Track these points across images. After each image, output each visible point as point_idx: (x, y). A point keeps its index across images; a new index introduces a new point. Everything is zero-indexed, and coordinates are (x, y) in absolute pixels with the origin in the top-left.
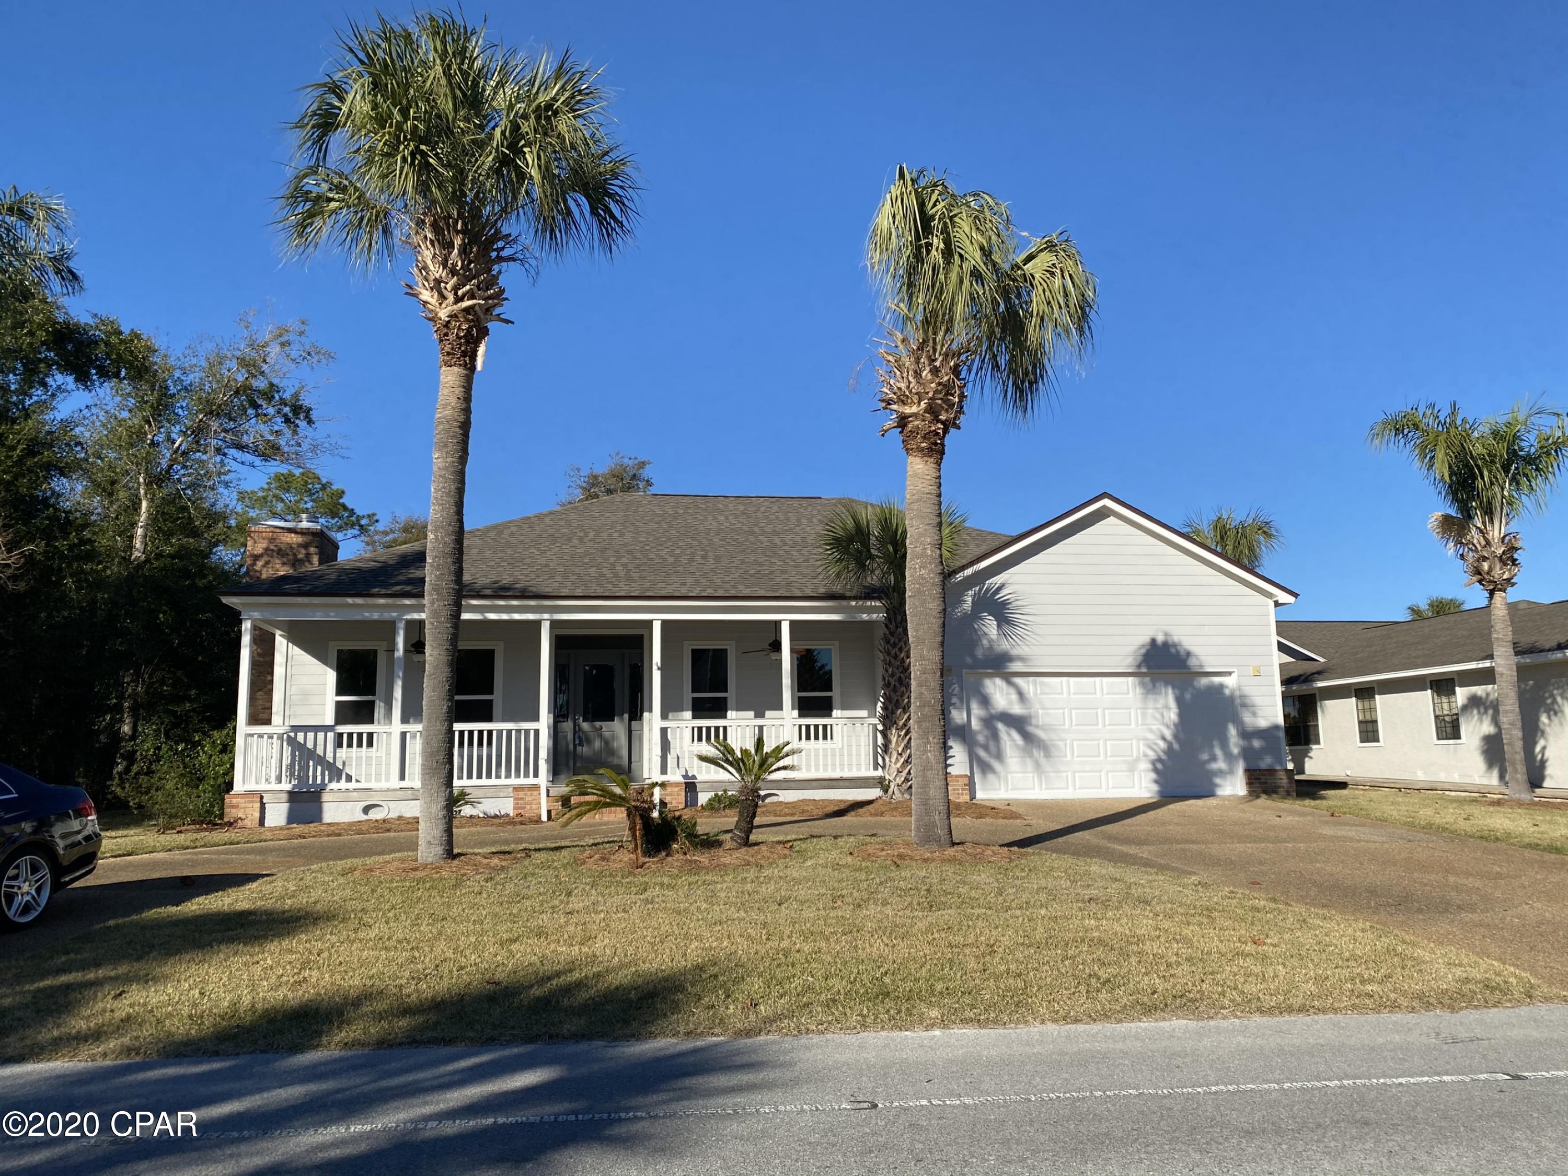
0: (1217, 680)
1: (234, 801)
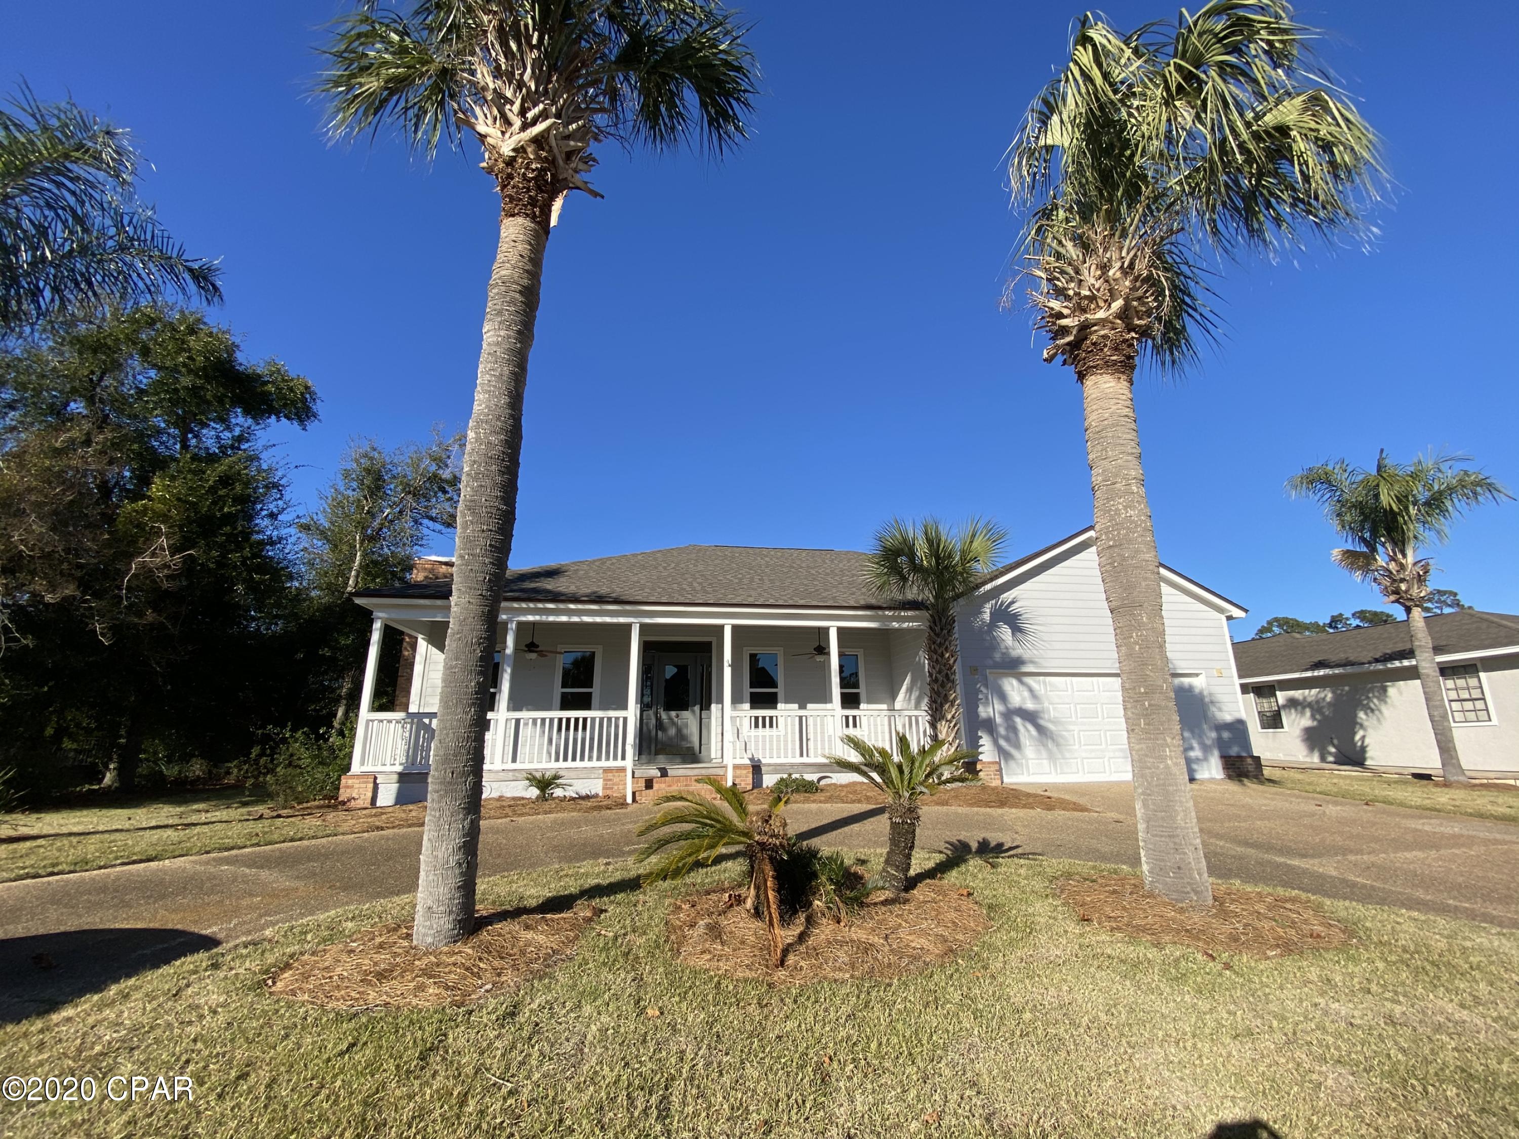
0: (1186, 681)
1: (350, 782)
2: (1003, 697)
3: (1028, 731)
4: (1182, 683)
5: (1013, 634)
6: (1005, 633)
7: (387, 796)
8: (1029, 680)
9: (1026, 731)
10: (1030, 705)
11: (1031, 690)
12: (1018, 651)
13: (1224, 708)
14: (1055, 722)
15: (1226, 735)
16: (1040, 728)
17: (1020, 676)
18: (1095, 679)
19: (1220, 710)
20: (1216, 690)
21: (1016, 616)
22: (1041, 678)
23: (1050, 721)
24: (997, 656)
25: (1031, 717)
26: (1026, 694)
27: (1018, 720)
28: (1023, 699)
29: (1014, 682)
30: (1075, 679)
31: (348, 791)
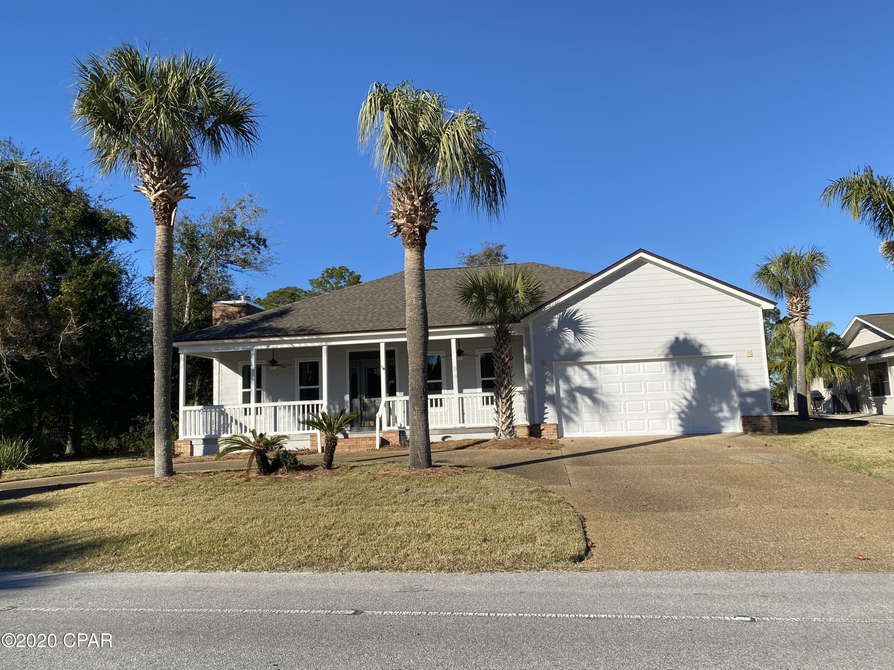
0: (722, 361)
1: (179, 444)
2: (568, 380)
3: (585, 402)
4: (719, 363)
5: (575, 335)
6: (569, 336)
7: (199, 451)
8: (589, 367)
9: (584, 402)
10: (588, 384)
11: (590, 374)
12: (578, 346)
13: (751, 380)
14: (607, 395)
15: (749, 400)
16: (595, 400)
17: (582, 365)
18: (641, 364)
19: (747, 382)
20: (743, 366)
21: (579, 322)
22: (598, 365)
23: (602, 394)
24: (562, 352)
25: (589, 393)
26: (586, 376)
27: (578, 395)
28: (584, 381)
29: (577, 368)
30: (624, 365)
31: (179, 449)
